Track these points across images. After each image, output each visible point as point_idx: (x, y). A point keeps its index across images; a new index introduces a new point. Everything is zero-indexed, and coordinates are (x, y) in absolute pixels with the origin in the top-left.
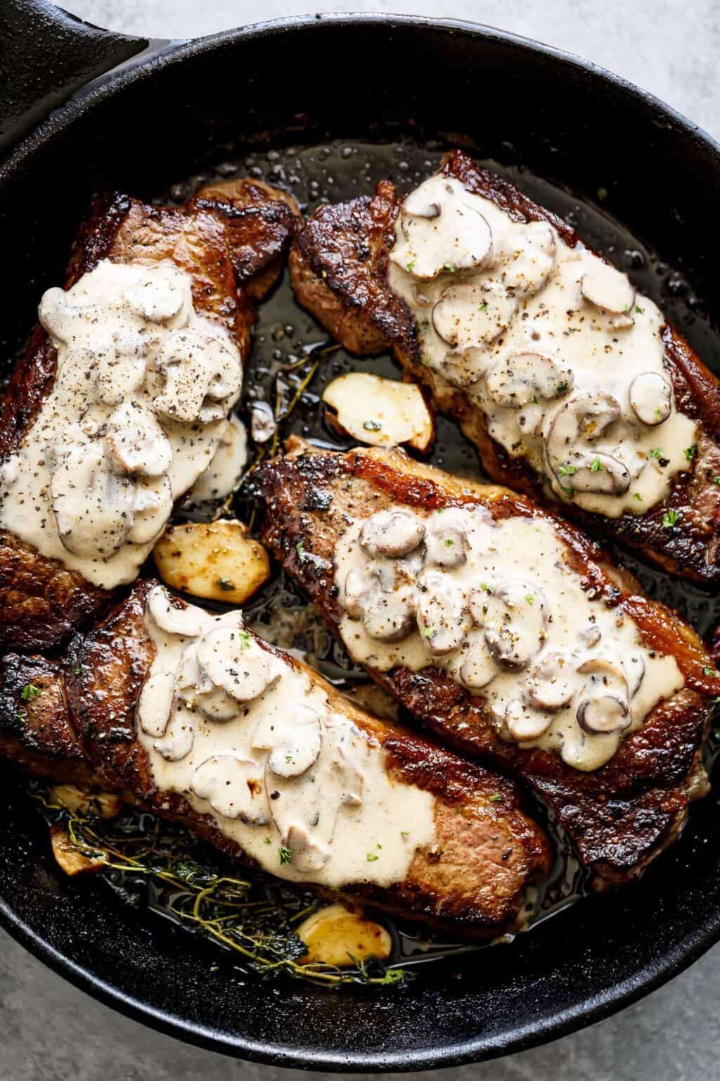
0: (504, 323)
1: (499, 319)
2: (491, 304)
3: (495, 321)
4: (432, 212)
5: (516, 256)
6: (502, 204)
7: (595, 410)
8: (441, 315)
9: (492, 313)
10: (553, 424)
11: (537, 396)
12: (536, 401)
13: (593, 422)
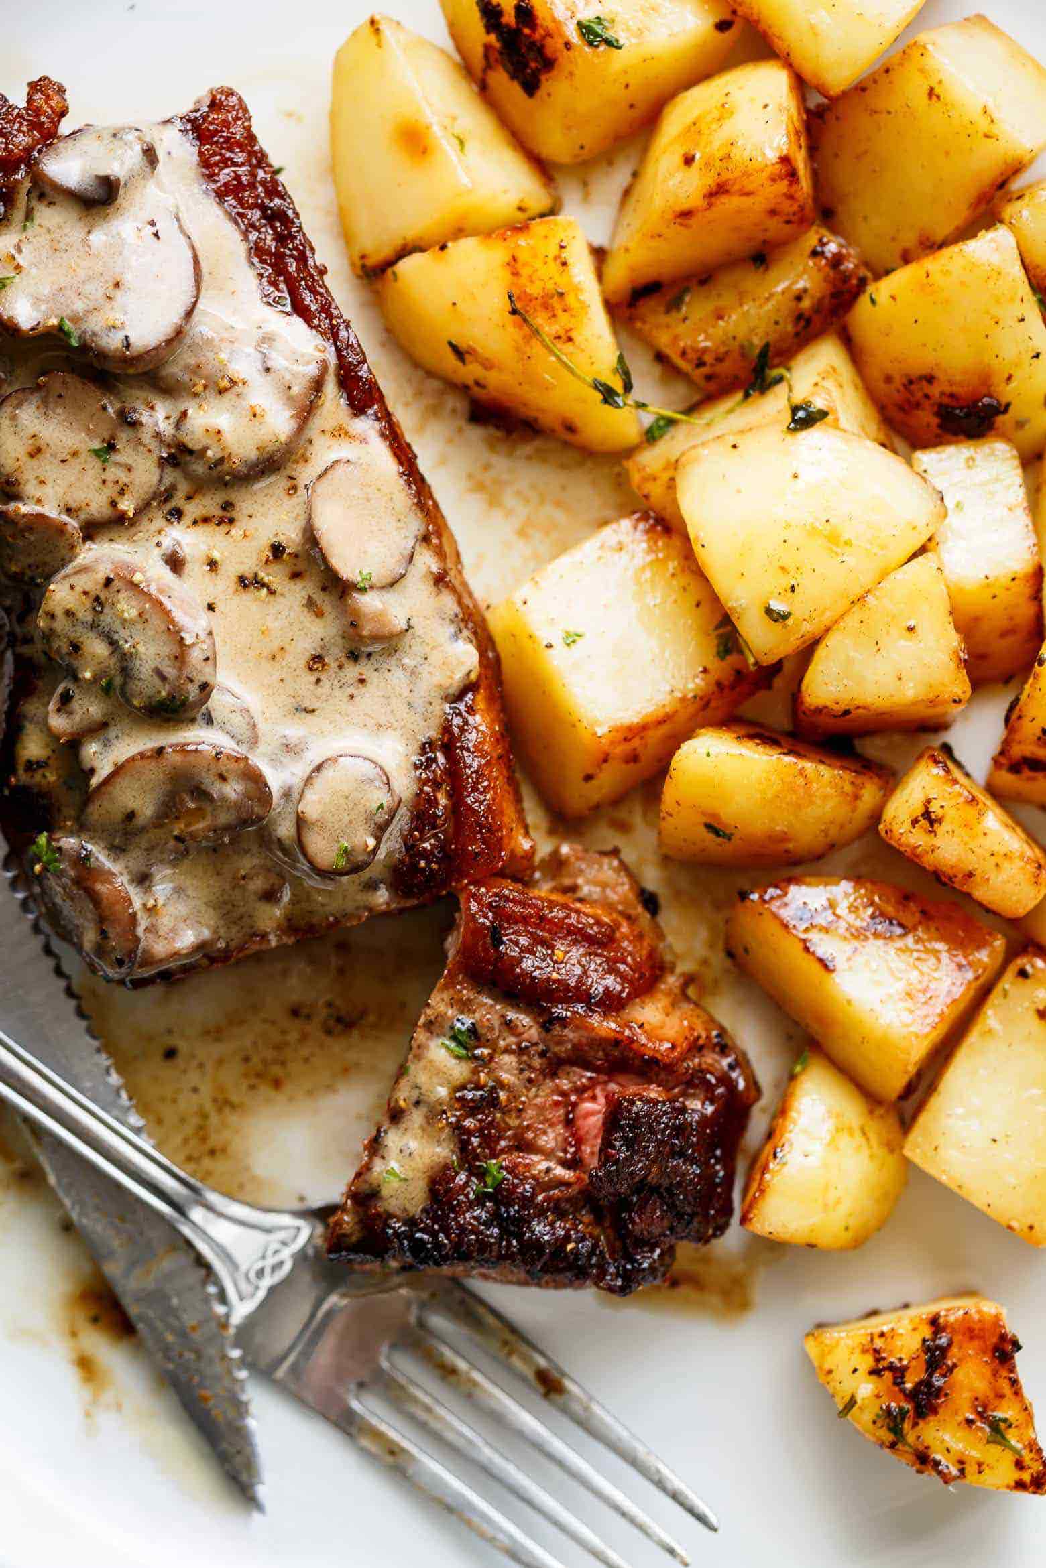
0: (127, 505)
1: (122, 493)
2: (126, 455)
3: (111, 491)
4: (99, 193)
5: (224, 387)
6: (258, 250)
7: (216, 789)
8: (14, 418)
9: (113, 473)
10: (118, 770)
11: (118, 681)
12: (107, 690)
13: (199, 809)
